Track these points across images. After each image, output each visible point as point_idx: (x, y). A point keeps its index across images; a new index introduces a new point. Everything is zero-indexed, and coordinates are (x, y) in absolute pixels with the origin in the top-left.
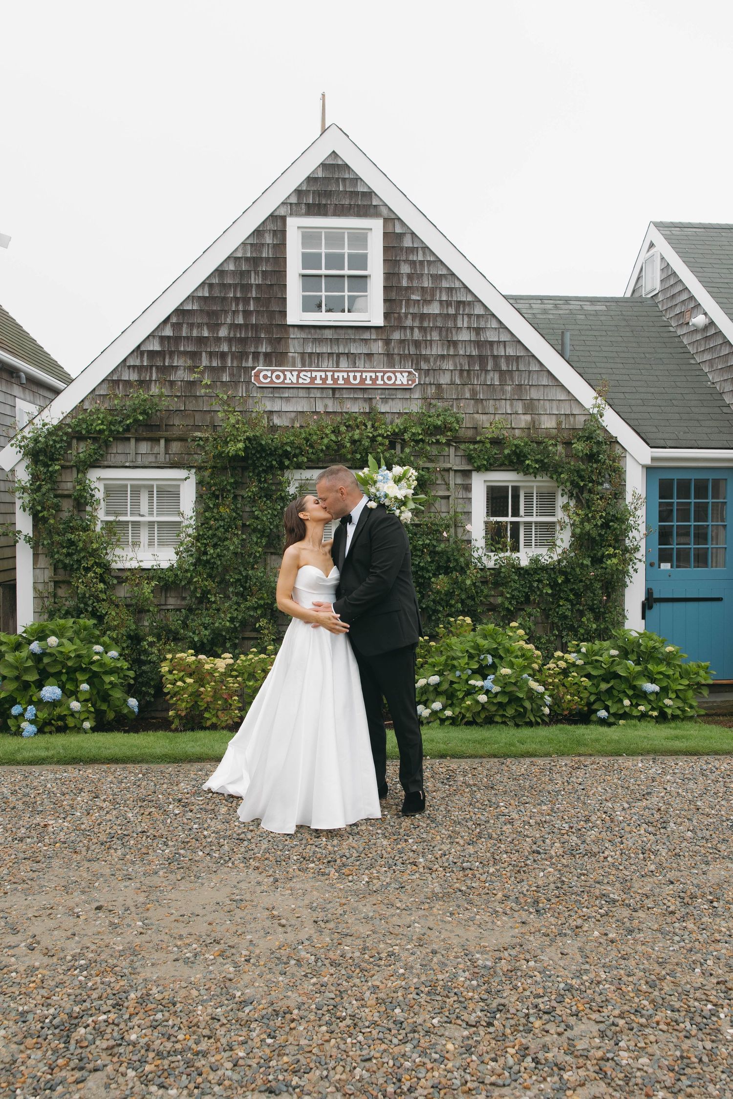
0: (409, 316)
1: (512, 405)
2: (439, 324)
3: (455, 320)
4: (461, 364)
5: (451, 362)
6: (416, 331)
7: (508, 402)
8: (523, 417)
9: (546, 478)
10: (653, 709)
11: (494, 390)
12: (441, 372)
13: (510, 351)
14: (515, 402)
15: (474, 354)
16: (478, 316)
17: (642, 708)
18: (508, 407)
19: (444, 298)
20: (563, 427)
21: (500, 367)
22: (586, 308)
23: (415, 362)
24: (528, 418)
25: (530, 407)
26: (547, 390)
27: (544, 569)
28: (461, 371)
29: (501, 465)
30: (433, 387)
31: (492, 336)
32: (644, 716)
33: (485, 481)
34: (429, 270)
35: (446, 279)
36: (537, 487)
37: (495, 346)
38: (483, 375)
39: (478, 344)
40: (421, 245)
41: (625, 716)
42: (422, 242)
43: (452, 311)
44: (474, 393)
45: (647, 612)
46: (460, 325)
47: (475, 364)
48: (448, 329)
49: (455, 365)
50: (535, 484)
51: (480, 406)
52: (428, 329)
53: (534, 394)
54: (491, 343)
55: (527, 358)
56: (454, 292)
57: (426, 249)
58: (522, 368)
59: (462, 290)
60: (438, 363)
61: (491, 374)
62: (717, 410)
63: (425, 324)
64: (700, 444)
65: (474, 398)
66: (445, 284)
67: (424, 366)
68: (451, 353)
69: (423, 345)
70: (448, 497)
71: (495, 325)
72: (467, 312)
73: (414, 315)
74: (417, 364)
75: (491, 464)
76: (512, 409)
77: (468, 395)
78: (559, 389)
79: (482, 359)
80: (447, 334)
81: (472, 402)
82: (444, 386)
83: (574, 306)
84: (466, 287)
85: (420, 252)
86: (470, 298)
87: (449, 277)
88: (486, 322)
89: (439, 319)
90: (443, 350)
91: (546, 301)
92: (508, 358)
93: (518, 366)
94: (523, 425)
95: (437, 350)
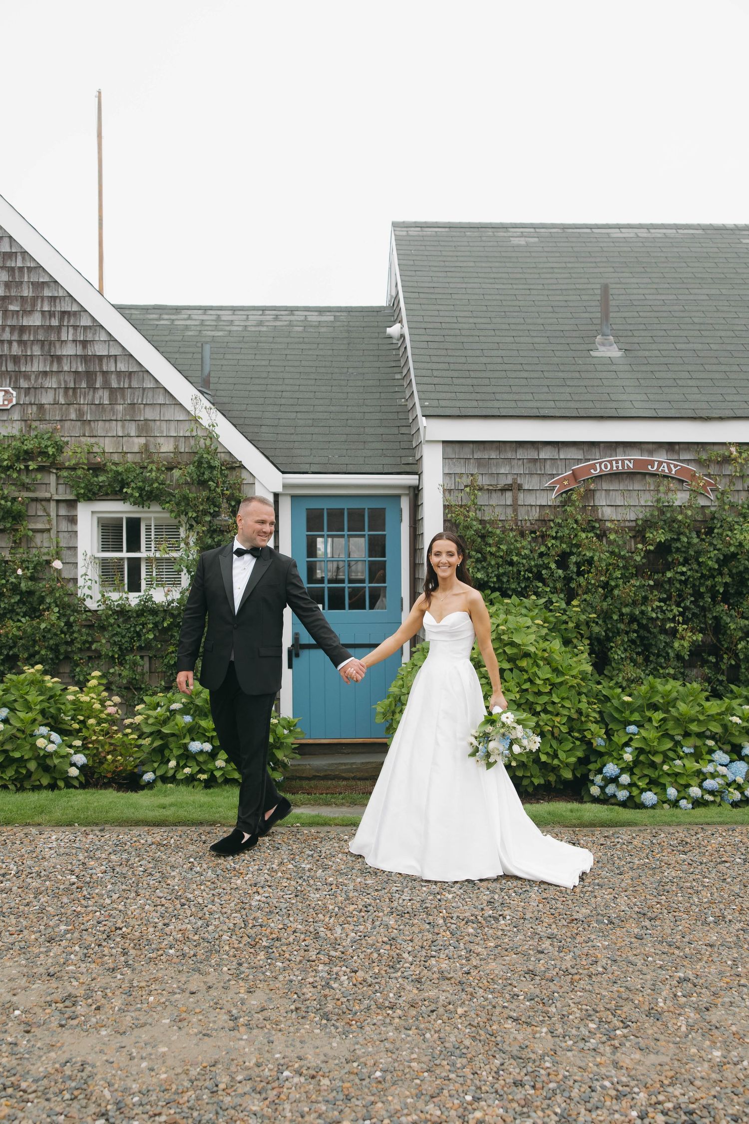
0: (7, 329)
1: (123, 427)
2: (41, 337)
3: (59, 332)
4: (65, 382)
5: (54, 379)
6: (15, 345)
7: (119, 423)
8: (136, 440)
9: (159, 509)
10: (201, 771)
11: (104, 410)
12: (43, 390)
13: (122, 367)
14: (127, 423)
15: (80, 369)
16: (85, 328)
17: (187, 770)
18: (119, 428)
19: (46, 308)
20: (182, 450)
21: (110, 384)
22: (309, 318)
23: (13, 379)
24: (142, 440)
25: (145, 428)
26: (164, 409)
27: (154, 612)
28: (66, 389)
29: (107, 494)
30: (35, 408)
31: (100, 350)
32: (191, 780)
33: (93, 512)
34: (29, 277)
35: (49, 287)
36: (155, 518)
37: (105, 361)
38: (91, 393)
39: (85, 358)
40: (19, 250)
41: (173, 779)
42: (21, 247)
43: (55, 322)
44: (80, 413)
45: (294, 660)
46: (64, 338)
47: (81, 381)
48: (51, 343)
49: (59, 383)
50: (152, 515)
51: (87, 428)
52: (29, 344)
53: (149, 414)
54: (100, 358)
55: (141, 374)
56: (58, 301)
57: (24, 253)
58: (135, 384)
59: (67, 299)
60: (40, 381)
61: (100, 392)
62: (395, 431)
63: (25, 337)
64: (351, 468)
65: (81, 419)
66: (47, 293)
67: (24, 384)
68: (55, 369)
69: (23, 361)
70: (49, 530)
71: (104, 337)
72: (72, 323)
73: (13, 328)
74: (16, 381)
75: (94, 494)
76: (123, 431)
77: (73, 416)
78: (177, 407)
79: (90, 376)
80: (50, 349)
81: (79, 423)
82: (47, 406)
83: (299, 316)
84: (71, 296)
85: (19, 258)
86: (75, 308)
87: (52, 284)
88: (94, 334)
89: (41, 332)
90: (45, 366)
91: (267, 312)
92: (119, 374)
93: (130, 382)
94: (136, 450)
95: (38, 366)
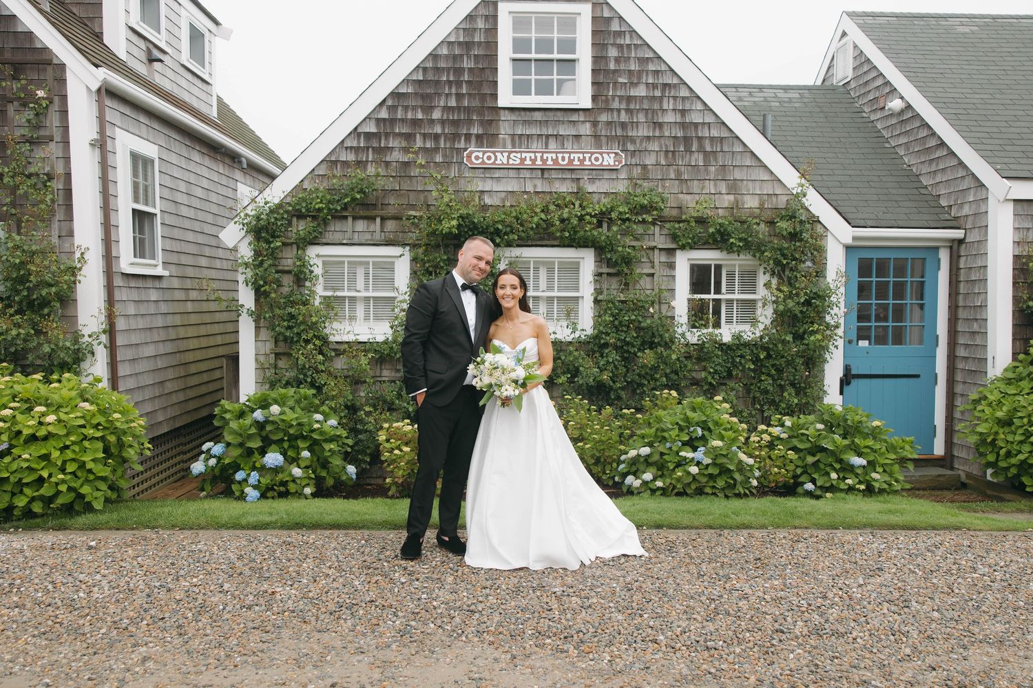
0: (617, 99)
1: (715, 186)
2: (645, 106)
3: (661, 103)
4: (666, 146)
5: (656, 143)
6: (623, 113)
7: (712, 182)
8: (726, 197)
9: (749, 257)
10: (860, 482)
11: (699, 171)
12: (647, 153)
13: (715, 133)
14: (718, 182)
15: (679, 135)
16: (684, 98)
17: (849, 481)
18: (712, 187)
19: (650, 81)
20: (766, 206)
21: (704, 148)
22: (779, 95)
23: (621, 143)
24: (731, 197)
25: (734, 187)
26: (750, 170)
27: (746, 345)
28: (667, 152)
29: (705, 244)
30: (639, 168)
31: (696, 118)
32: (851, 489)
33: (688, 259)
34: (636, 53)
35: (652, 62)
36: (740, 265)
37: (700, 127)
38: (688, 155)
39: (683, 125)
40: (628, 29)
41: (832, 489)
42: (630, 26)
43: (658, 93)
44: (678, 173)
45: (845, 388)
46: (665, 107)
47: (680, 145)
48: (654, 111)
49: (661, 147)
50: (737, 263)
51: (684, 186)
52: (635, 112)
53: (738, 174)
54: (696, 125)
55: (731, 139)
56: (660, 75)
57: (633, 32)
58: (726, 148)
59: (668, 73)
60: (644, 144)
61: (696, 155)
62: (915, 191)
63: (632, 106)
64: (901, 223)
65: (679, 179)
66: (651, 67)
67: (630, 147)
68: (657, 134)
69: (629, 127)
70: (652, 275)
71: (700, 106)
72: (672, 94)
73: (621, 98)
74: (624, 145)
75: (695, 243)
76: (716, 190)
77: (673, 176)
78: (762, 169)
79: (687, 140)
80: (653, 117)
81: (677, 182)
82: (649, 167)
83: (769, 93)
84: (672, 70)
85: (628, 36)
86: (675, 81)
87: (655, 60)
88: (692, 104)
89: (645, 101)
90: (649, 132)
91: (740, 90)
92: (712, 139)
93: (722, 146)
94: (726, 205)
95: (643, 131)
